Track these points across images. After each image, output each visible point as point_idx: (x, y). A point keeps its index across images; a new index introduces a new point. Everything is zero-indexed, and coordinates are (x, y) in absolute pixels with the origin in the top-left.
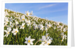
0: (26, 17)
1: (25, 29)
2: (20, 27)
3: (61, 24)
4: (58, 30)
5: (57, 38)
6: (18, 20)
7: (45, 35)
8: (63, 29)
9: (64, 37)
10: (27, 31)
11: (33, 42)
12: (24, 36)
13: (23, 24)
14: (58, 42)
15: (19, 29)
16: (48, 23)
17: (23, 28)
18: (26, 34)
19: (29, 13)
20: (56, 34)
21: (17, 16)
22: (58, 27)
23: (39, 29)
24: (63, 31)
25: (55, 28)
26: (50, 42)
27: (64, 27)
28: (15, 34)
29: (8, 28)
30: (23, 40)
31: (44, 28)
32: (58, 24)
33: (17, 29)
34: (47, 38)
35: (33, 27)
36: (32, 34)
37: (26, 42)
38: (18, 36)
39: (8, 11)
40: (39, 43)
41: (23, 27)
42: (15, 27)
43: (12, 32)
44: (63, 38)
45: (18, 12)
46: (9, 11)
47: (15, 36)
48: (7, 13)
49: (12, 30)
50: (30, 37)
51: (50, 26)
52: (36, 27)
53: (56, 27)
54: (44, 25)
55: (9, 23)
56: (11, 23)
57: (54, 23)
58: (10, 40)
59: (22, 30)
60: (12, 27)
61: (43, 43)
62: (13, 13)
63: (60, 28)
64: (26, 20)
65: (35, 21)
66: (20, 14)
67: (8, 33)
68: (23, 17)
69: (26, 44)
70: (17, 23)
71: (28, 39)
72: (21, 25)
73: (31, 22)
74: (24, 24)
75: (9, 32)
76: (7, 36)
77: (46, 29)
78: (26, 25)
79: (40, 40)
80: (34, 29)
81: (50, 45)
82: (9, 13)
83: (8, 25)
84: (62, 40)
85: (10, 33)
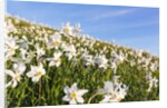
0: (64, 38)
1: (62, 65)
2: (48, 62)
3: (145, 55)
4: (139, 68)
5: (138, 86)
6: (42, 44)
7: (111, 79)
8: (149, 65)
9: (152, 82)
10: (69, 72)
11: (84, 97)
12: (61, 83)
13: (57, 55)
14: (140, 94)
15: (46, 68)
16: (118, 53)
17: (58, 64)
18: (66, 80)
19: (70, 29)
20: (136, 76)
21: (40, 33)
22: (139, 61)
23: (97, 65)
24: (149, 70)
25: (133, 64)
26: (122, 94)
27: (153, 61)
28: (36, 79)
29: (15, 66)
30: (57, 94)
31: (109, 63)
32: (140, 55)
33: (41, 66)
34: (115, 87)
35: (82, 61)
36: (81, 77)
37: (65, 98)
38: (44, 85)
39: (13, 21)
40: (98, 99)
41: (56, 61)
42: (35, 62)
43: (29, 75)
44: (151, 85)
45: (42, 25)
46: (17, 21)
47: (37, 85)
48: (11, 26)
49: (28, 69)
50: (75, 84)
51: (122, 58)
52: (90, 61)
53: (136, 61)
54: (108, 56)
55: (18, 51)
56: (23, 52)
57: (131, 53)
58: (23, 96)
59: (54, 68)
60: (28, 61)
61: (107, 98)
62: (28, 25)
63: (144, 63)
64: (64, 45)
65: (87, 47)
66: (47, 29)
67: (16, 77)
68: (57, 38)
69: (67, 103)
70: (41, 52)
71: (71, 90)
72: (52, 56)
73: (77, 49)
74: (60, 54)
75: (18, 75)
76: (15, 84)
77: (114, 66)
78: (64, 57)
79: (100, 92)
80: (86, 67)
81: (123, 101)
82: (16, 25)
83: (15, 56)
84: (149, 90)
85: (24, 76)
